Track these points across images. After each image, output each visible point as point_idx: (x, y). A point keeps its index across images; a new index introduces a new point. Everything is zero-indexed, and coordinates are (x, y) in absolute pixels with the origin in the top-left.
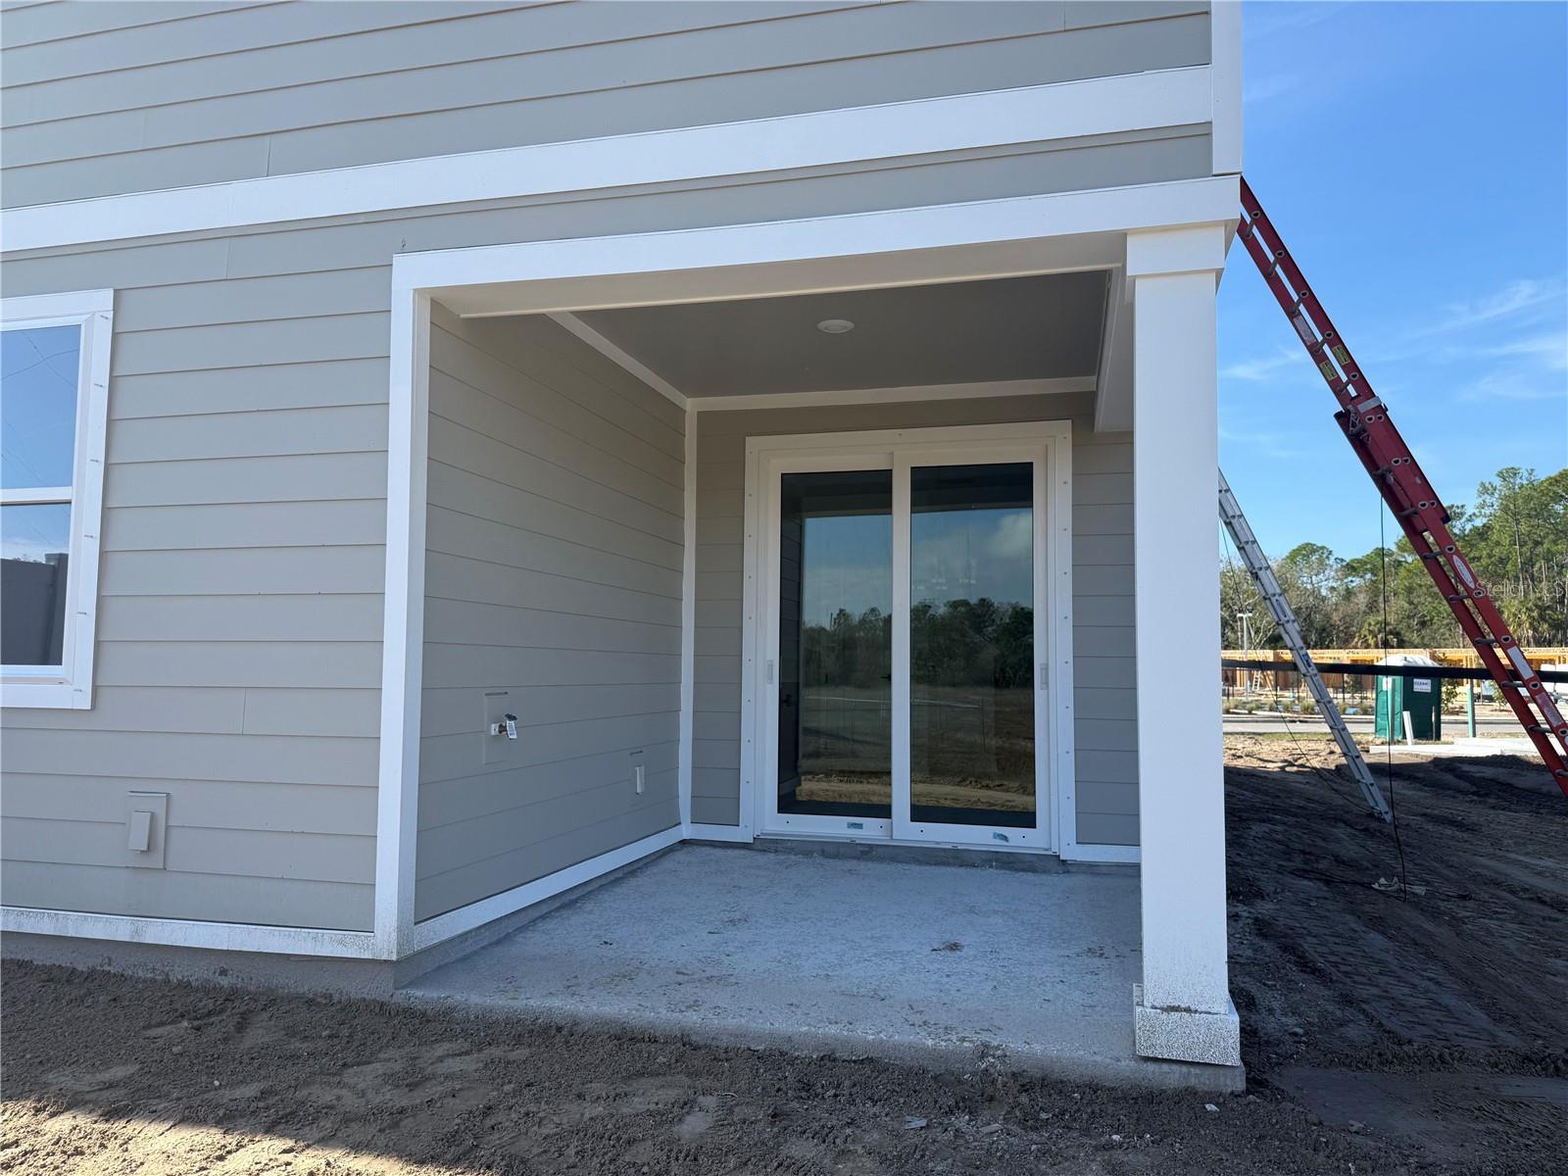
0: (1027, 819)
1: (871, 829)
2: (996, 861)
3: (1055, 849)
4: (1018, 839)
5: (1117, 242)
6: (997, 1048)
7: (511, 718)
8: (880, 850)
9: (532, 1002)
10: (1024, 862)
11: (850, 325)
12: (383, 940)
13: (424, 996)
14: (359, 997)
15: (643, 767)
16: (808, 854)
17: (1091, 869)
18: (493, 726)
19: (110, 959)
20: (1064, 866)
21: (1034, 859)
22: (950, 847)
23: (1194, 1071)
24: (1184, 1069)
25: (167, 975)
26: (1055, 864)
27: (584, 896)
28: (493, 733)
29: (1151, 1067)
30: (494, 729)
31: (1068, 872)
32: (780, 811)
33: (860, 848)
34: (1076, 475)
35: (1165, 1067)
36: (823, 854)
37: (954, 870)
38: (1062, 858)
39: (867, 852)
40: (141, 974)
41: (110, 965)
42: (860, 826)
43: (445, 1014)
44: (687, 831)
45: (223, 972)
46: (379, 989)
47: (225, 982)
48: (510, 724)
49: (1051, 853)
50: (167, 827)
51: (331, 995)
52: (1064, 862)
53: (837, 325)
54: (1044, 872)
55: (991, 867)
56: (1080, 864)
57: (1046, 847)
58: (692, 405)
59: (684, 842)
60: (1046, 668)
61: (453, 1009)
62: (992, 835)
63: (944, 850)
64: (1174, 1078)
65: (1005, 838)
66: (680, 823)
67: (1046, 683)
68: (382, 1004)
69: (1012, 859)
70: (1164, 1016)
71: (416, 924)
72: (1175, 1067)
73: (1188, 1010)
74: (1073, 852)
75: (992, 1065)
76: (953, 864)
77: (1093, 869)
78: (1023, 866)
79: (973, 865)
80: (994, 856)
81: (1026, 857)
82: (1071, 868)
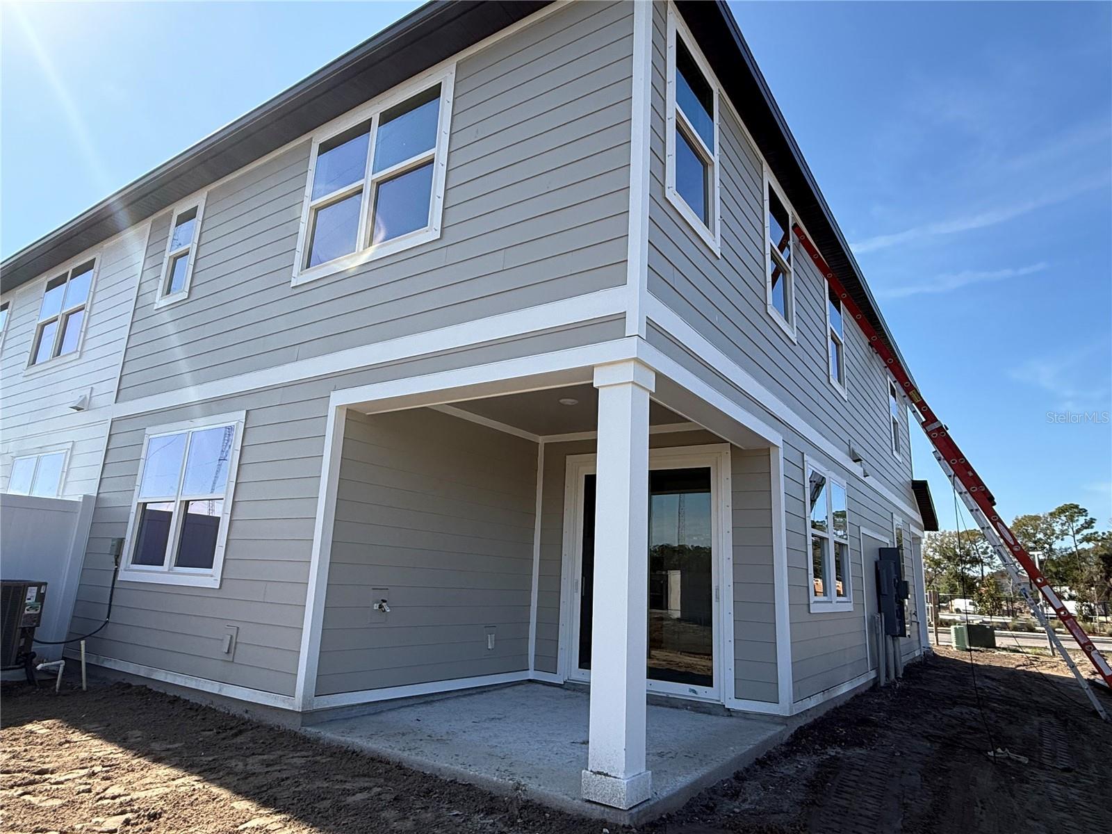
0: (707, 681)
2: (690, 706)
3: (722, 701)
4: (703, 693)
5: (589, 371)
6: (524, 785)
7: (384, 601)
9: (348, 739)
10: (706, 708)
11: (576, 402)
13: (312, 731)
15: (494, 635)
17: (745, 715)
18: (375, 605)
19: (212, 702)
20: (730, 713)
21: (711, 706)
22: (665, 695)
23: (607, 810)
24: (603, 808)
26: (721, 710)
27: (442, 699)
28: (375, 608)
29: (588, 805)
30: (376, 606)
31: (731, 716)
32: (580, 667)
34: (734, 474)
35: (594, 806)
37: (667, 709)
38: (726, 707)
44: (531, 674)
45: (247, 712)
46: (294, 725)
47: (246, 716)
48: (384, 604)
49: (720, 703)
50: (236, 643)
52: (728, 709)
53: (569, 401)
54: (715, 715)
55: (687, 709)
56: (738, 712)
57: (718, 699)
58: (542, 440)
59: (530, 681)
60: (718, 589)
61: (319, 739)
62: (688, 690)
63: (662, 696)
65: (695, 692)
66: (528, 670)
67: (718, 598)
68: (296, 733)
69: (699, 705)
70: (594, 776)
71: (315, 696)
72: (598, 807)
73: (606, 775)
74: (733, 704)
75: (520, 795)
76: (666, 706)
77: (747, 716)
78: (703, 710)
79: (677, 708)
80: (689, 703)
81: (708, 705)
82: (733, 714)
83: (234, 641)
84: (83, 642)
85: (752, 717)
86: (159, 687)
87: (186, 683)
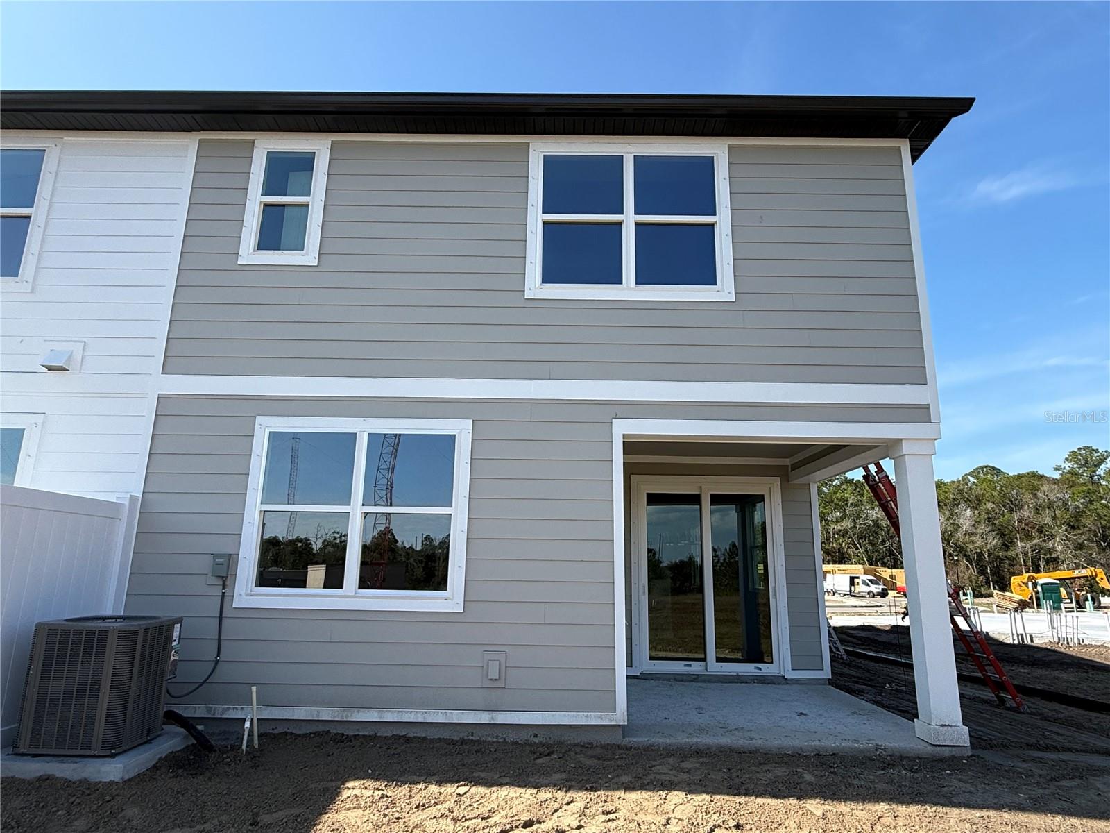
0: (768, 659)
1: (696, 668)
2: (757, 680)
3: (782, 673)
4: (765, 669)
6: (881, 746)
8: (703, 677)
10: (768, 680)
12: (620, 715)
13: (638, 740)
14: (606, 743)
16: (669, 680)
17: (797, 681)
19: (472, 733)
20: (785, 680)
21: (773, 678)
22: (735, 674)
23: (954, 749)
24: (950, 748)
25: (505, 739)
26: (782, 680)
29: (938, 748)
31: (787, 684)
32: (650, 659)
33: (693, 677)
35: (944, 748)
36: (675, 679)
37: (738, 685)
38: (785, 677)
39: (696, 678)
40: (490, 739)
41: (472, 736)
42: (690, 666)
43: (648, 748)
45: (536, 736)
46: (617, 738)
49: (780, 675)
50: (506, 667)
51: (592, 743)
52: (786, 679)
54: (777, 684)
55: (753, 682)
56: (792, 679)
57: (777, 672)
62: (753, 668)
63: (733, 676)
64: (947, 752)
65: (760, 669)
68: (617, 746)
69: (763, 678)
70: (941, 728)
72: (947, 748)
73: (949, 725)
74: (791, 674)
75: (881, 752)
76: (737, 683)
77: (799, 682)
78: (769, 681)
79: (746, 683)
80: (755, 678)
81: (770, 678)
82: (789, 682)
83: (503, 667)
84: (254, 688)
85: (803, 682)
86: (358, 730)
87: (424, 718)
